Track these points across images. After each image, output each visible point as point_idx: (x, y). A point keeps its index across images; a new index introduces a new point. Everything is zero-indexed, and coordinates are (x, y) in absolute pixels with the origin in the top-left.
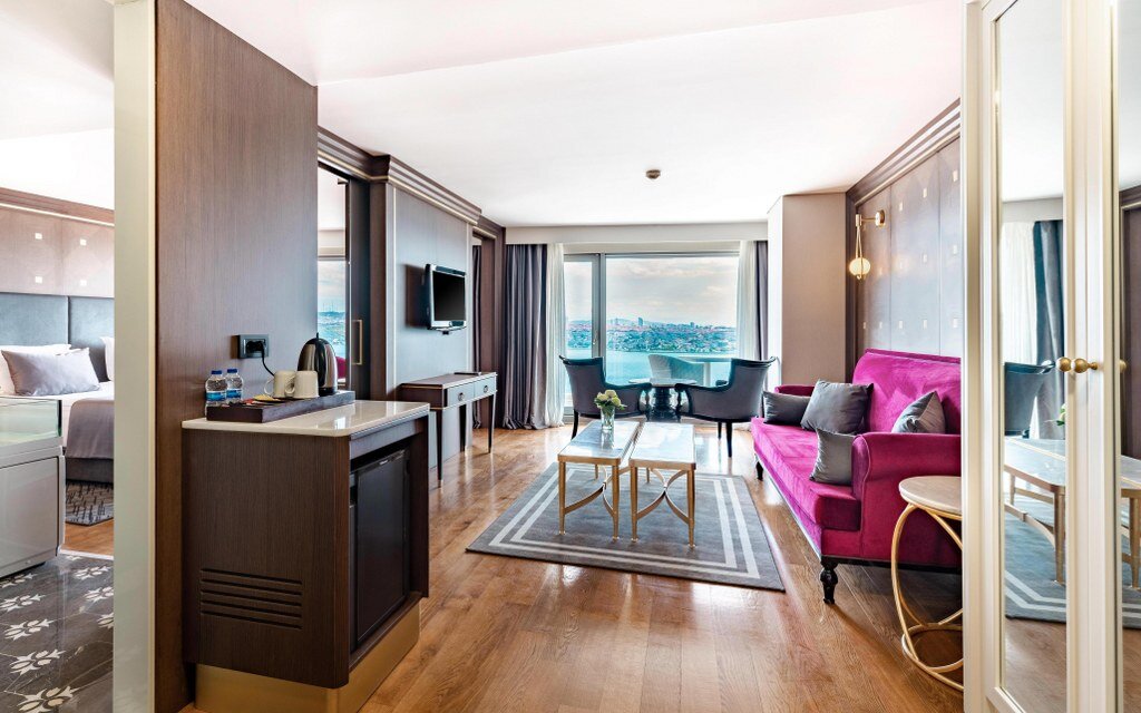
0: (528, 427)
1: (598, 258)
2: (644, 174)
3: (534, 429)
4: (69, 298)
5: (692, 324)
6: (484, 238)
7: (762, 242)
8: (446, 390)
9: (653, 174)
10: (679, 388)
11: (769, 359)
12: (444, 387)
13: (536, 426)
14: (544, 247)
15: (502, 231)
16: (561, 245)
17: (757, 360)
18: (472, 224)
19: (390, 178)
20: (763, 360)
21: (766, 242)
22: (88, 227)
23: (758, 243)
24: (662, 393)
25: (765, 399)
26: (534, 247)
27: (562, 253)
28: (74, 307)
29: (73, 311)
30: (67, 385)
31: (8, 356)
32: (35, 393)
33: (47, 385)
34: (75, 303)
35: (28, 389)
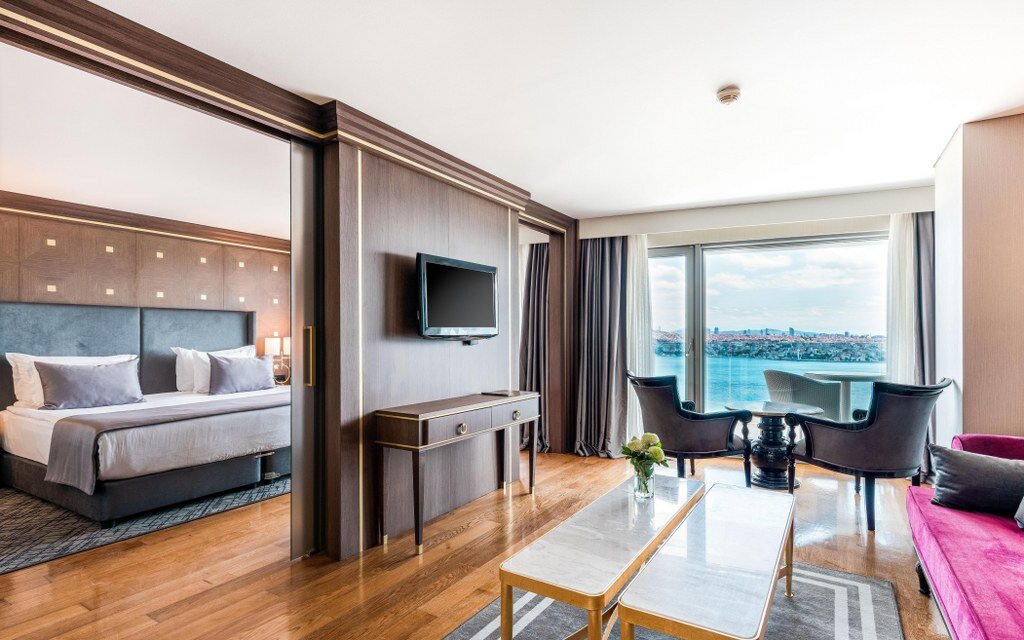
0: (602, 455)
1: (692, 251)
2: (715, 97)
3: (609, 457)
4: (141, 309)
5: (847, 333)
6: (552, 233)
7: (924, 214)
8: (425, 423)
9: (728, 93)
10: (794, 420)
11: (938, 382)
12: (422, 418)
13: (612, 454)
14: (624, 239)
15: (573, 224)
16: (645, 236)
17: (918, 385)
18: (515, 211)
19: (340, 133)
20: (927, 384)
21: (933, 213)
22: (165, 240)
23: (918, 216)
24: (771, 424)
25: (934, 460)
26: (612, 240)
27: (646, 247)
28: (146, 319)
29: (145, 322)
30: (100, 398)
31: (40, 367)
32: (61, 406)
33: (76, 398)
34: (147, 314)
35: (55, 402)
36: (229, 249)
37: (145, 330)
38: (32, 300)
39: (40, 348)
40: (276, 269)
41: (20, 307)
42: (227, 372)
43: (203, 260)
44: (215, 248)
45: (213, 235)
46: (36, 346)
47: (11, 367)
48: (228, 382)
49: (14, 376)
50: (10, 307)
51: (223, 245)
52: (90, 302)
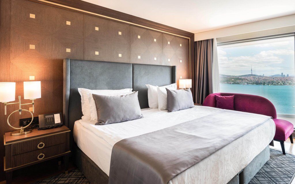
4: (133, 64)
28: (135, 69)
29: (134, 71)
30: (124, 116)
31: (96, 97)
32: (106, 123)
33: (113, 117)
34: (135, 67)
35: (103, 120)
36: (165, 35)
37: (134, 75)
38: (89, 59)
39: (92, 85)
40: (181, 45)
41: (84, 63)
42: (176, 99)
43: (155, 40)
44: (160, 34)
45: (160, 27)
46: (91, 84)
47: (80, 96)
48: (177, 104)
49: (82, 101)
50: (80, 62)
51: (162, 33)
52: (112, 61)
